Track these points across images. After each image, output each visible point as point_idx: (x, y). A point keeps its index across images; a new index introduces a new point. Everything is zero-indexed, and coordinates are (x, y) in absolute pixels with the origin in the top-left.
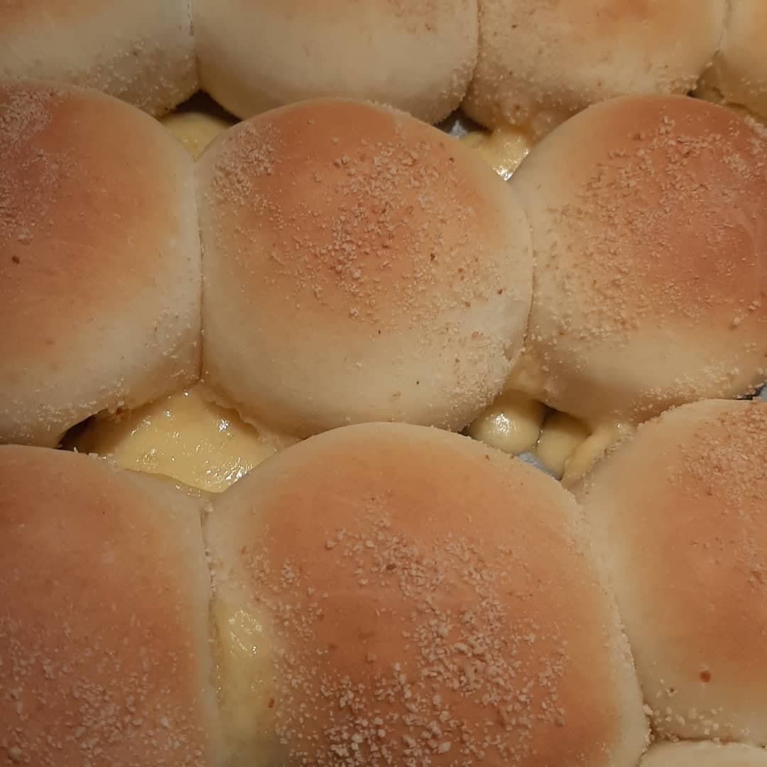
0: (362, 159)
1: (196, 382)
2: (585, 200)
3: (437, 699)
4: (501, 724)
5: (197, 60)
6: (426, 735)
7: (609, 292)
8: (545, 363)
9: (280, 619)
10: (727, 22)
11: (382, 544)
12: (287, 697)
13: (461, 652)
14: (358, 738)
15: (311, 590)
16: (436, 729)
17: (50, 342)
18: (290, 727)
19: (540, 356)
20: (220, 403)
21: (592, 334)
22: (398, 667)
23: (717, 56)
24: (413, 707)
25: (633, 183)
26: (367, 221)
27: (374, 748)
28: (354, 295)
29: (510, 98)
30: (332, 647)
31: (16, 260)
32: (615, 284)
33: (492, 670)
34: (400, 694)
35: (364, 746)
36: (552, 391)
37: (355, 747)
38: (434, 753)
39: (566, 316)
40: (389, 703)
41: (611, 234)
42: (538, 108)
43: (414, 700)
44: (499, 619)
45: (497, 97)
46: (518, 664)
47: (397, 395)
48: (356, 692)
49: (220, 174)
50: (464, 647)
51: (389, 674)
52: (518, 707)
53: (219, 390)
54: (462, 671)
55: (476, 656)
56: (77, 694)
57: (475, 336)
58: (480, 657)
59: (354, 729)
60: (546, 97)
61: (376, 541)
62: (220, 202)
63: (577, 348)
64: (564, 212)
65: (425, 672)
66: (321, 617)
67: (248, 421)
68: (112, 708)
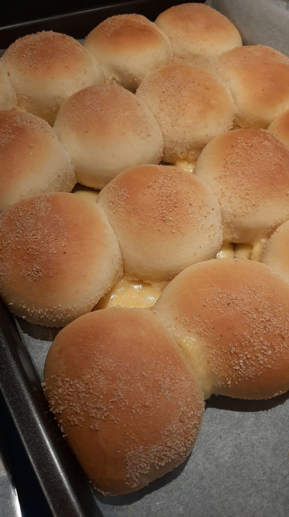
0: (155, 182)
1: (123, 276)
2: (225, 172)
3: (261, 339)
4: (283, 338)
5: (75, 172)
6: (262, 351)
7: (246, 197)
8: (232, 228)
9: (200, 334)
10: (235, 103)
11: (223, 298)
12: (212, 358)
13: (262, 321)
14: (241, 361)
15: (206, 321)
16: (265, 348)
17: (85, 276)
18: (217, 367)
19: (229, 227)
20: (135, 279)
21: (245, 213)
22: (245, 334)
23: (236, 115)
24: (255, 344)
25: (238, 161)
26: (167, 201)
27: (248, 362)
28: (172, 226)
29: (178, 150)
30: (221, 336)
31: (65, 253)
32: (247, 194)
33: (274, 323)
34: (250, 341)
35: (244, 362)
36: (236, 237)
37: (241, 364)
38: (267, 356)
39: (235, 210)
40: (246, 346)
41: (239, 179)
42: (189, 150)
43: (254, 342)
44: (269, 307)
45: (174, 151)
46: (280, 318)
47: (195, 254)
48: (235, 347)
49: (111, 204)
50: (263, 319)
51: (244, 337)
52: (286, 331)
53: (134, 275)
54: (265, 327)
55: (267, 321)
56: (156, 379)
57: (211, 226)
58: (269, 321)
59: (239, 359)
60: (191, 146)
61: (219, 298)
62: (114, 213)
63: (242, 219)
64: (220, 178)
65: (254, 332)
66: (213, 328)
67: (147, 282)
68: (168, 379)
